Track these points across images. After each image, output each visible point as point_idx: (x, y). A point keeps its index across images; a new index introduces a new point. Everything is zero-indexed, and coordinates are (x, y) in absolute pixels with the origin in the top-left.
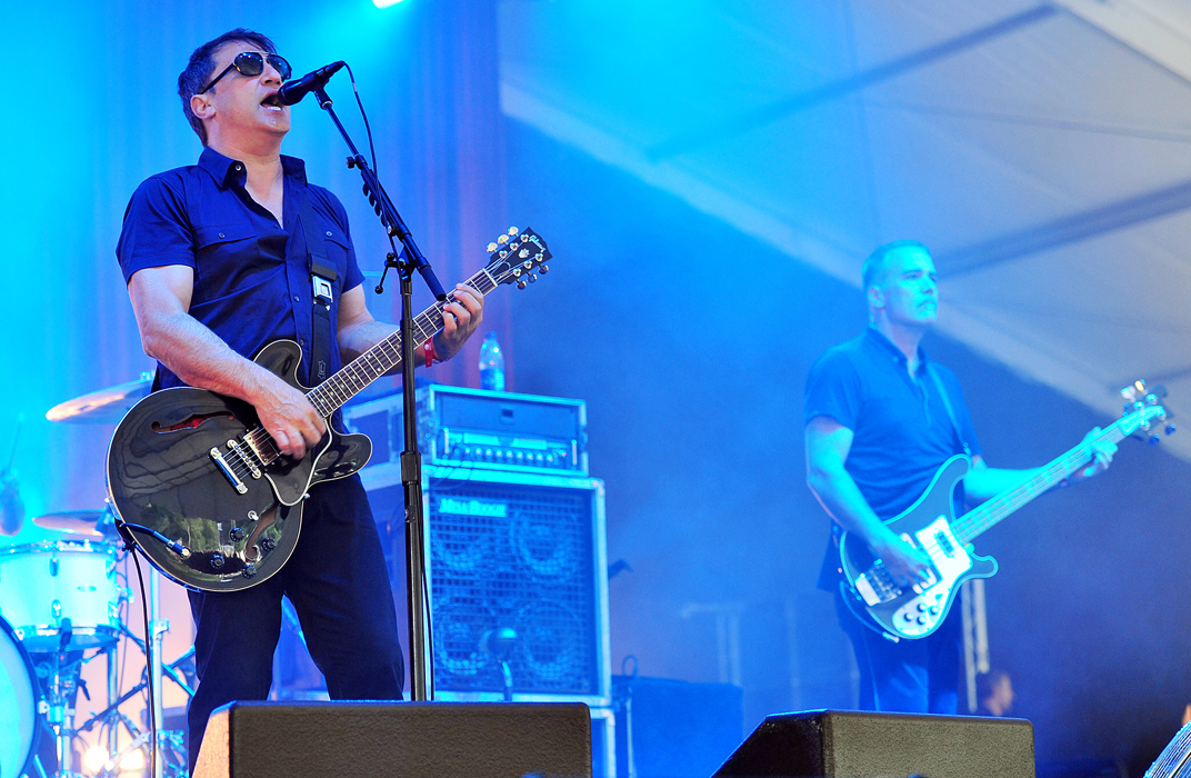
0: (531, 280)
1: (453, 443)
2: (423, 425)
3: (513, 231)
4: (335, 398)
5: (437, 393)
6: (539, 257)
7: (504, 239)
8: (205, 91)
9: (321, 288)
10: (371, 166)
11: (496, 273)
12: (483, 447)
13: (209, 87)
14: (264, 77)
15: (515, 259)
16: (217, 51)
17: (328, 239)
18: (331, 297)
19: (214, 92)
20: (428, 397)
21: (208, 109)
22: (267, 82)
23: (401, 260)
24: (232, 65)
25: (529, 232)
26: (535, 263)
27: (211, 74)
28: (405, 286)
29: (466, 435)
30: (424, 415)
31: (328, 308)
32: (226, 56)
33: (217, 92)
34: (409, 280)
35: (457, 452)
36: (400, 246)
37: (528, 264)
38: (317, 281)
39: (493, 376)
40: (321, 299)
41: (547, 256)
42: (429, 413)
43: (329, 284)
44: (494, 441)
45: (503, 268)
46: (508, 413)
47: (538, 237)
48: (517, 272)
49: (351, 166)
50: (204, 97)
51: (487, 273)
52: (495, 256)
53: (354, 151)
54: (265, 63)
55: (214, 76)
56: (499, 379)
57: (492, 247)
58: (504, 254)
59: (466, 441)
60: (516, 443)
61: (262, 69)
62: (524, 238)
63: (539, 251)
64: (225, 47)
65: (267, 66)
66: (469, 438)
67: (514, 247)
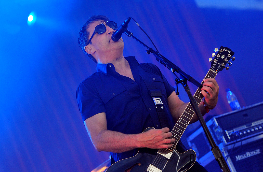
0: (230, 65)
1: (230, 134)
2: (217, 132)
3: (216, 50)
4: (177, 136)
5: (216, 119)
6: (229, 55)
7: (214, 54)
8: (88, 44)
9: (157, 101)
10: (156, 50)
11: (215, 69)
12: (242, 131)
13: (89, 42)
14: (107, 32)
15: (220, 60)
16: (88, 28)
17: (154, 81)
18: (162, 103)
19: (91, 43)
20: (214, 121)
21: (92, 50)
22: (109, 33)
23: (181, 79)
24: (94, 32)
25: (222, 48)
26: (229, 58)
27: (88, 37)
28: (186, 88)
29: (234, 130)
30: (216, 128)
31: (162, 107)
32: (91, 29)
33: (93, 43)
34: (187, 85)
35: (233, 137)
36: (178, 75)
37: (226, 60)
38: (155, 99)
39: (235, 104)
40: (159, 105)
41: (232, 54)
42: (217, 127)
43: (160, 99)
44: (245, 127)
45: (217, 65)
46: (246, 115)
47: (226, 48)
48: (223, 65)
49: (149, 53)
50: (89, 46)
51: (211, 70)
52: (212, 62)
53: (148, 47)
54: (106, 26)
55: (90, 37)
56: (237, 105)
57: (210, 60)
58: (215, 61)
59: (235, 131)
60: (253, 124)
61: (106, 29)
62: (221, 51)
63: (228, 53)
64: (90, 25)
65: (108, 28)
66: (235, 130)
67: (218, 56)
